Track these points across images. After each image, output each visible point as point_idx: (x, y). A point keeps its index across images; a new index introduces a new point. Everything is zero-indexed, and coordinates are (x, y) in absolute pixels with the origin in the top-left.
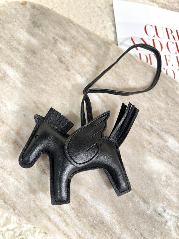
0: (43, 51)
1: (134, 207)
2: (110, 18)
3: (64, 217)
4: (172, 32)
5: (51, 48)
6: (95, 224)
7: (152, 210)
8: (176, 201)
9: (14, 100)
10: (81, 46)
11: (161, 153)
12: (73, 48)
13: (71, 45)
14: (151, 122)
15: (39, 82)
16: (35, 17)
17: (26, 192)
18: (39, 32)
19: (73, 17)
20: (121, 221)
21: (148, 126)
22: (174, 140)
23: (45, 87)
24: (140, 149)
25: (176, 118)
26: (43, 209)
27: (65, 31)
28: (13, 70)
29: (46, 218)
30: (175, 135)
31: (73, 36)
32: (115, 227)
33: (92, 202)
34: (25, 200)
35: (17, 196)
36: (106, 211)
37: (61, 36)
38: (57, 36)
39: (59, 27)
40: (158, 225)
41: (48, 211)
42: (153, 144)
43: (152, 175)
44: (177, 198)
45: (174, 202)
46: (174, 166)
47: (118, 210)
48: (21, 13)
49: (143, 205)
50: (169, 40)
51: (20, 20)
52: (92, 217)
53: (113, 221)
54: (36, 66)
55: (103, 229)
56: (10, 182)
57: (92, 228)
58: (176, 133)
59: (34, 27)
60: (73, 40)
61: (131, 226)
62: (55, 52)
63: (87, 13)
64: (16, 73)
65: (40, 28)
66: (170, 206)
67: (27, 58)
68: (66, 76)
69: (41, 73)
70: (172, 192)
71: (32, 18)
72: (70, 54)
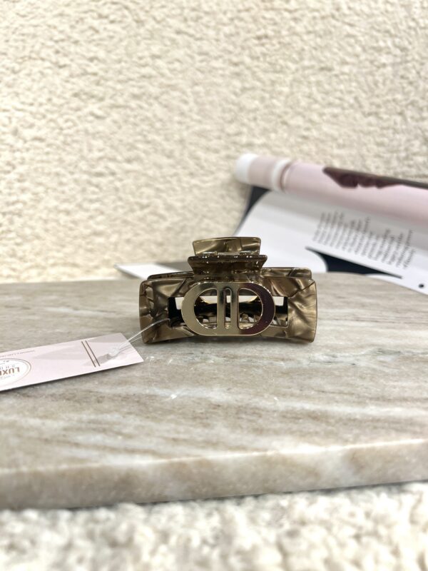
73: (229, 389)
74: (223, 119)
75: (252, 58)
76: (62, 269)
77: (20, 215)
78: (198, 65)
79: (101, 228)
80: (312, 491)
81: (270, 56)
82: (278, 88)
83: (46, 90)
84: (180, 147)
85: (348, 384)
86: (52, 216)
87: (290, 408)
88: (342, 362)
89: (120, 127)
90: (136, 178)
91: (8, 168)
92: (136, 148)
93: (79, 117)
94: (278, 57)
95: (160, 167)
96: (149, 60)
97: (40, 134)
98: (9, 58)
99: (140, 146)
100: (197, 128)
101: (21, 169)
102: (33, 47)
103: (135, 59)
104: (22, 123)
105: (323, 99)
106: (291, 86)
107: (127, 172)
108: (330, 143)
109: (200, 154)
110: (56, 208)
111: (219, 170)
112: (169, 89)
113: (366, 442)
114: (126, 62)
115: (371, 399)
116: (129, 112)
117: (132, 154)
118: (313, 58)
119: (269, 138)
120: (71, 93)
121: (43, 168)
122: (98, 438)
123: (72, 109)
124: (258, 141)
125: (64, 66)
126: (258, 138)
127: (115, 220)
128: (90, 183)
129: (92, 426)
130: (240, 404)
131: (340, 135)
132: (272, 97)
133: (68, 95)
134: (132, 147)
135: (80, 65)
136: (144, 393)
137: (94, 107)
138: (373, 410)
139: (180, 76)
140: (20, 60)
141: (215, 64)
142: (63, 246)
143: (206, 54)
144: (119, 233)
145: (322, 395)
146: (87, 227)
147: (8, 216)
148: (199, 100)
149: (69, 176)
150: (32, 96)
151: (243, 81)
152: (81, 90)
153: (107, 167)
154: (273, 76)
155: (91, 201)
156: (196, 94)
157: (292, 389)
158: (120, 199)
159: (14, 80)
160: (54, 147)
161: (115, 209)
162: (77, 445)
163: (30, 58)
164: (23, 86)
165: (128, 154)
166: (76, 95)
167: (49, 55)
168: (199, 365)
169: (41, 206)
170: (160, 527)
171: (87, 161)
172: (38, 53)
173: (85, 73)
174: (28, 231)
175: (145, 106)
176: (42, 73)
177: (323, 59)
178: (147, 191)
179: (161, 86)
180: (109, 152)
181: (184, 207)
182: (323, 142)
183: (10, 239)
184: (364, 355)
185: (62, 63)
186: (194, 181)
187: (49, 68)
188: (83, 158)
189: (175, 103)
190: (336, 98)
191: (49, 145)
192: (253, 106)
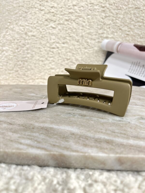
73: (79, 128)
74: (98, 28)
75: (110, 4)
76: (40, 80)
77: (27, 61)
78: (89, 8)
79: (53, 67)
80: (102, 169)
81: (117, 4)
82: (119, 16)
83: (36, 19)
84: (82, 38)
85: (125, 130)
86: (37, 62)
87: (99, 138)
88: (125, 121)
89: (61, 31)
90: (66, 49)
91: (23, 46)
92: (66, 39)
93: (47, 28)
94: (119, 4)
95: (74, 45)
96: (72, 7)
97: (34, 34)
98: (24, 8)
99: (67, 38)
100: (88, 31)
101: (28, 46)
102: (32, 3)
103: (67, 7)
104: (28, 30)
105: (136, 19)
106: (124, 15)
107: (63, 47)
108: (137, 37)
109: (89, 41)
110: (39, 59)
111: (95, 46)
112: (78, 17)
113: (125, 154)
114: (64, 8)
115: (132, 137)
116: (64, 26)
117: (65, 41)
118: (133, 4)
119: (114, 35)
120: (44, 19)
121: (34, 46)
122: (28, 142)
123: (45, 25)
124: (110, 36)
125: (43, 10)
126: (110, 35)
127: (58, 64)
128: (50, 51)
129: (28, 137)
130: (81, 134)
131: (142, 33)
132: (116, 19)
133: (43, 20)
134: (65, 38)
135: (48, 10)
136: (49, 127)
137: (52, 24)
138: (132, 142)
139: (83, 12)
140: (28, 8)
141: (96, 7)
142: (41, 72)
143: (93, 4)
144: (59, 68)
145: (113, 134)
146: (49, 66)
147: (23, 62)
148: (89, 21)
149: (43, 49)
150: (32, 21)
151: (105, 14)
152: (48, 18)
153: (56, 46)
154: (117, 11)
155: (50, 57)
156: (88, 19)
157: (103, 130)
158: (60, 57)
159: (26, 15)
160: (39, 38)
161: (58, 60)
162: (21, 143)
163: (31, 7)
164: (29, 17)
165: (63, 41)
166: (46, 20)
167: (38, 6)
168: (71, 118)
169: (34, 59)
170: (44, 175)
171: (49, 43)
172: (34, 6)
173: (50, 12)
174: (29, 67)
175: (70, 24)
176: (35, 13)
177: (137, 4)
178: (69, 54)
179: (76, 16)
180: (57, 40)
181: (82, 60)
182: (134, 36)
183: (23, 70)
184: (134, 119)
185: (42, 9)
186: (86, 51)
187: (38, 11)
188: (48, 42)
189: (81, 22)
190: (141, 19)
191: (37, 38)
192: (109, 23)
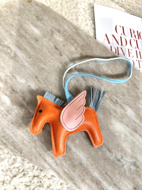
0: (44, 39)
1: (102, 155)
2: (91, 17)
3: (56, 160)
4: (134, 32)
5: (50, 38)
6: (76, 165)
7: (114, 157)
8: (130, 152)
9: (22, 75)
10: (70, 38)
11: (122, 118)
12: (65, 39)
13: (63, 36)
14: (117, 96)
15: (40, 63)
16: (38, 12)
17: (29, 141)
18: (41, 24)
19: (65, 14)
20: (93, 164)
21: (115, 99)
22: (131, 110)
23: (45, 66)
24: (109, 115)
25: (133, 95)
26: (41, 154)
27: (60, 25)
28: (21, 52)
29: (43, 160)
30: (132, 107)
31: (65, 30)
32: (89, 167)
33: (74, 150)
34: (29, 147)
35: (23, 144)
36: (84, 156)
37: (56, 29)
38: (54, 29)
39: (55, 22)
40: (117, 167)
41: (44, 155)
42: (117, 112)
43: (115, 134)
44: (131, 150)
45: (129, 152)
46: (130, 128)
47: (92, 156)
48: (27, 9)
49: (108, 153)
50: (132, 38)
51: (27, 14)
52: (74, 160)
53: (88, 163)
54: (38, 50)
55: (81, 169)
56: (18, 134)
57: (74, 167)
58: (133, 105)
59: (37, 20)
60: (65, 33)
61: (100, 168)
62: (52, 41)
63: (75, 12)
64: (24, 55)
65: (41, 22)
66: (126, 155)
67: (32, 44)
68: (59, 60)
69: (42, 56)
70: (128, 145)
71: (36, 13)
72: (62, 43)
